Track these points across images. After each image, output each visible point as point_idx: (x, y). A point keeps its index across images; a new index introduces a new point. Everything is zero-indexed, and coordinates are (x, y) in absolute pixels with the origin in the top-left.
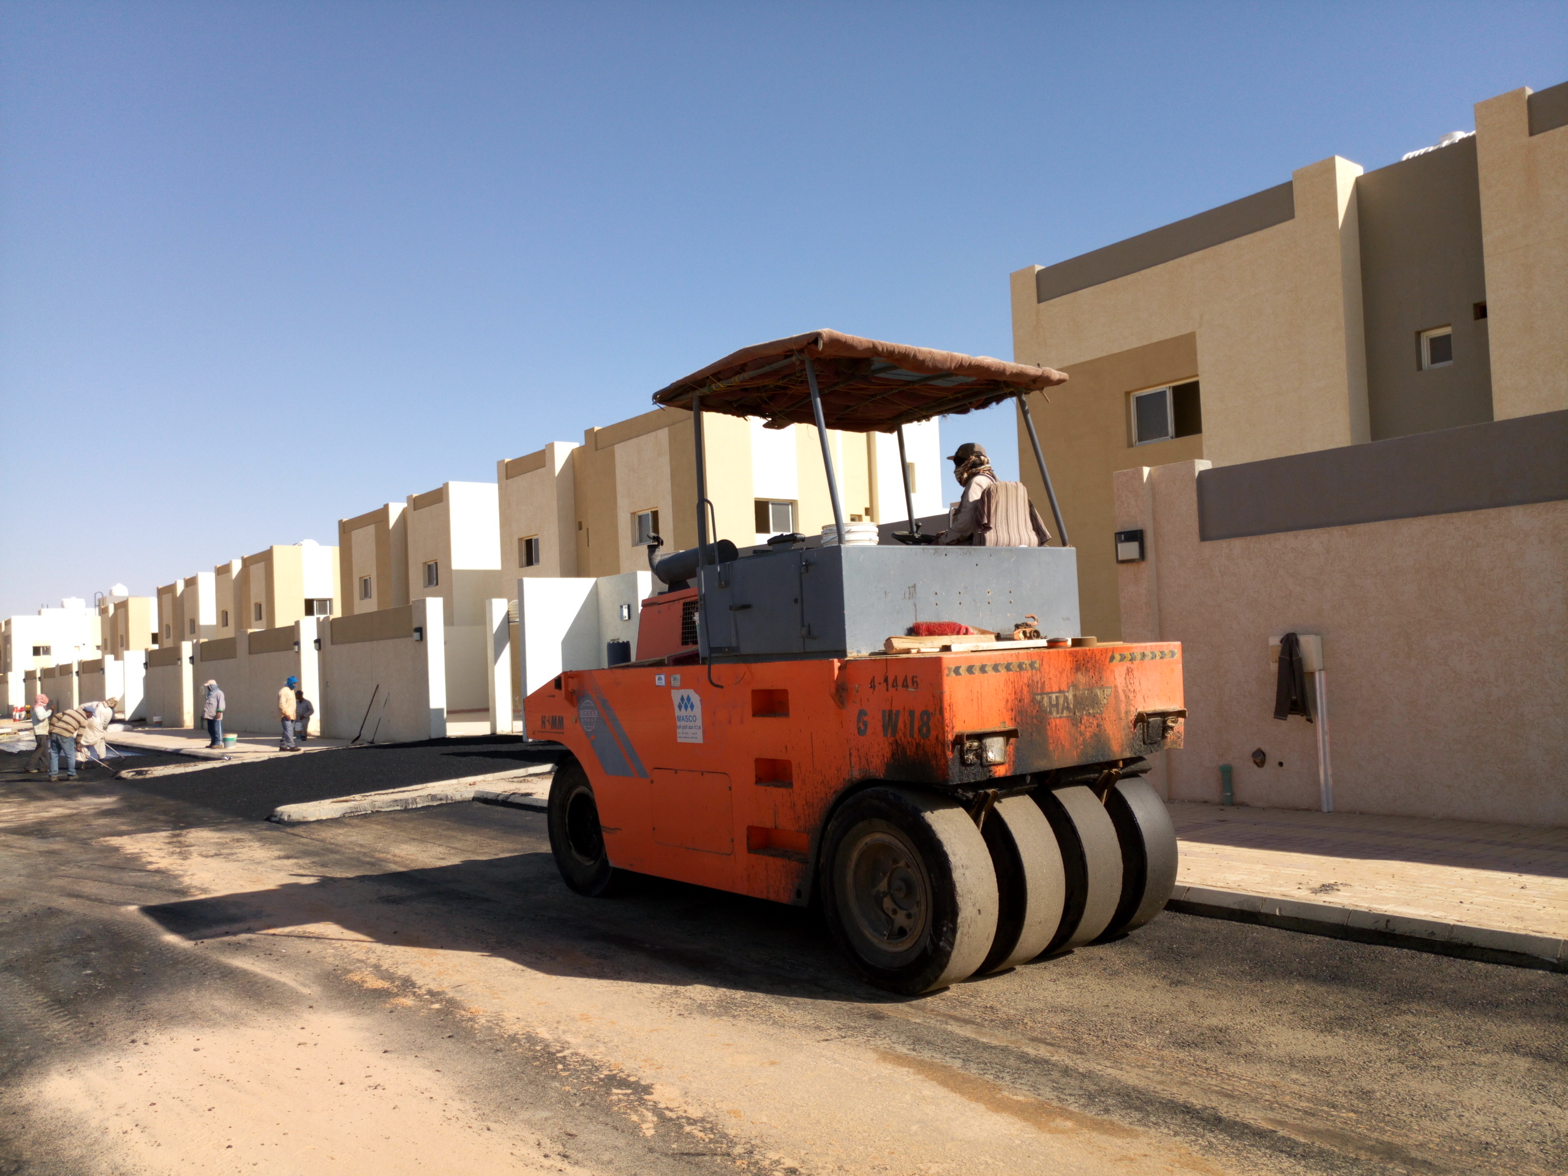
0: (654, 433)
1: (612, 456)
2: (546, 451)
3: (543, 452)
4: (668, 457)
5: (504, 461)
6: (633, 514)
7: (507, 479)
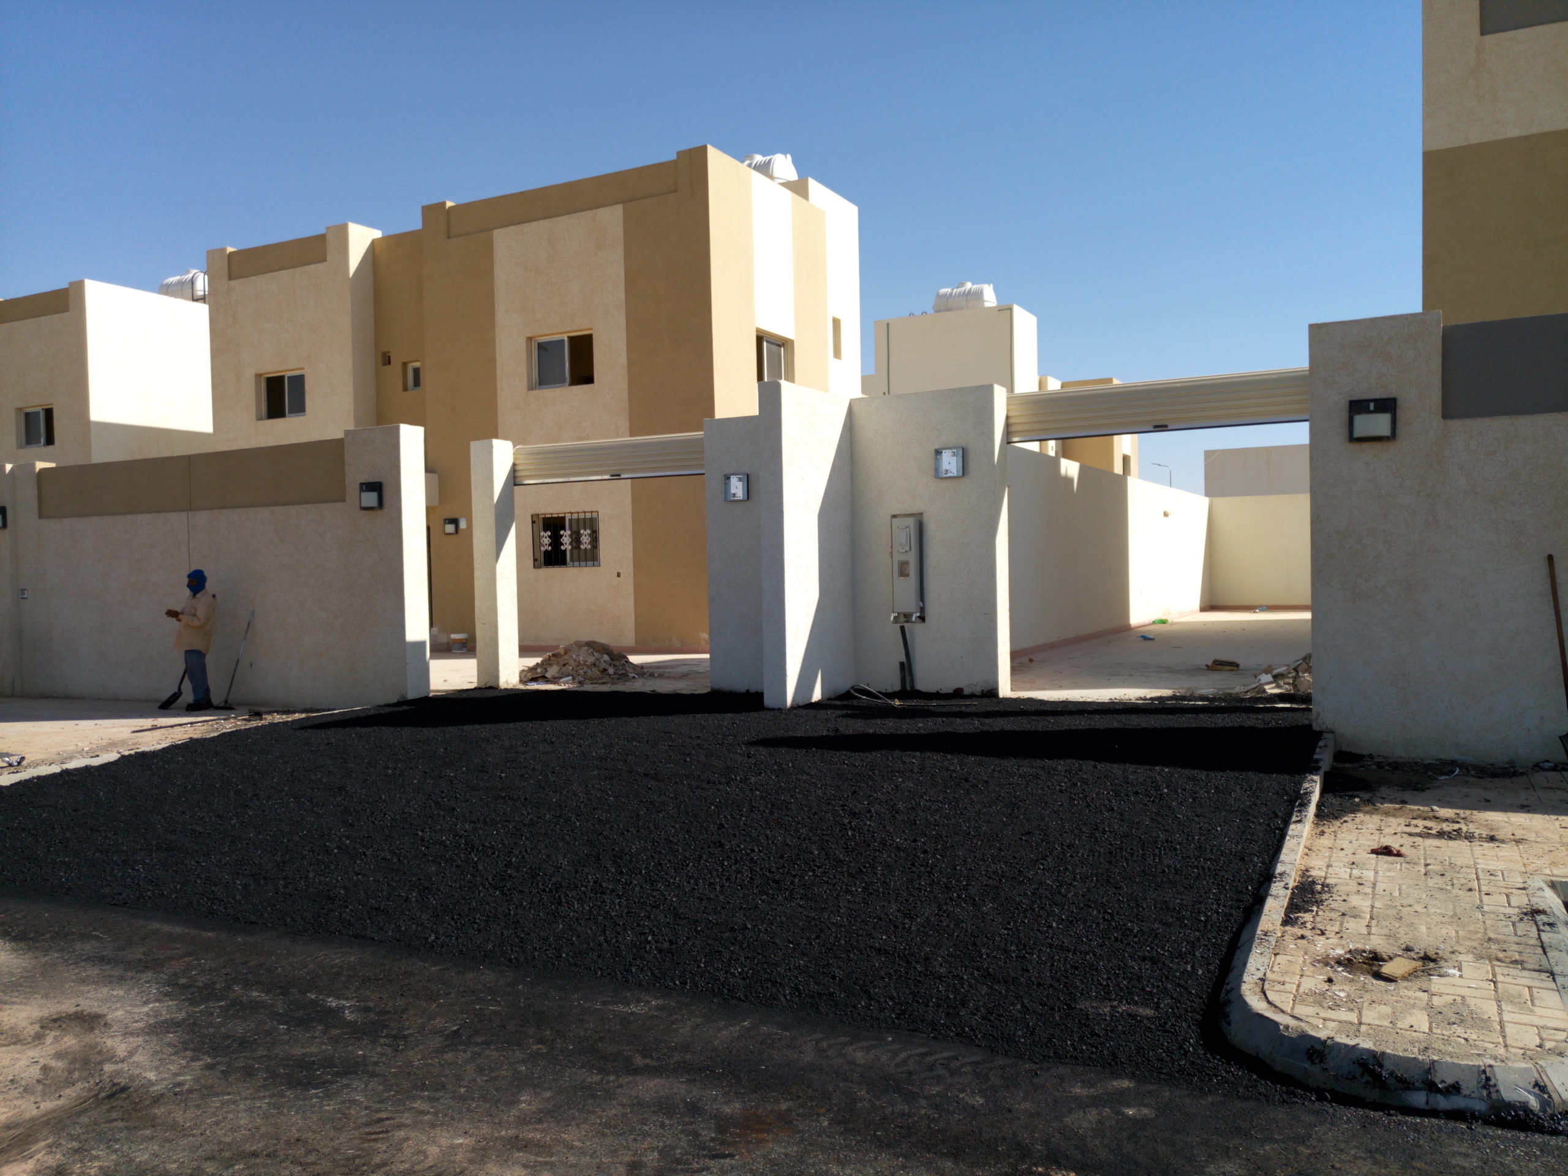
0: (589, 214)
1: (488, 248)
2: (329, 238)
3: (321, 239)
4: (620, 252)
5: (224, 250)
6: (530, 339)
7: (230, 278)
